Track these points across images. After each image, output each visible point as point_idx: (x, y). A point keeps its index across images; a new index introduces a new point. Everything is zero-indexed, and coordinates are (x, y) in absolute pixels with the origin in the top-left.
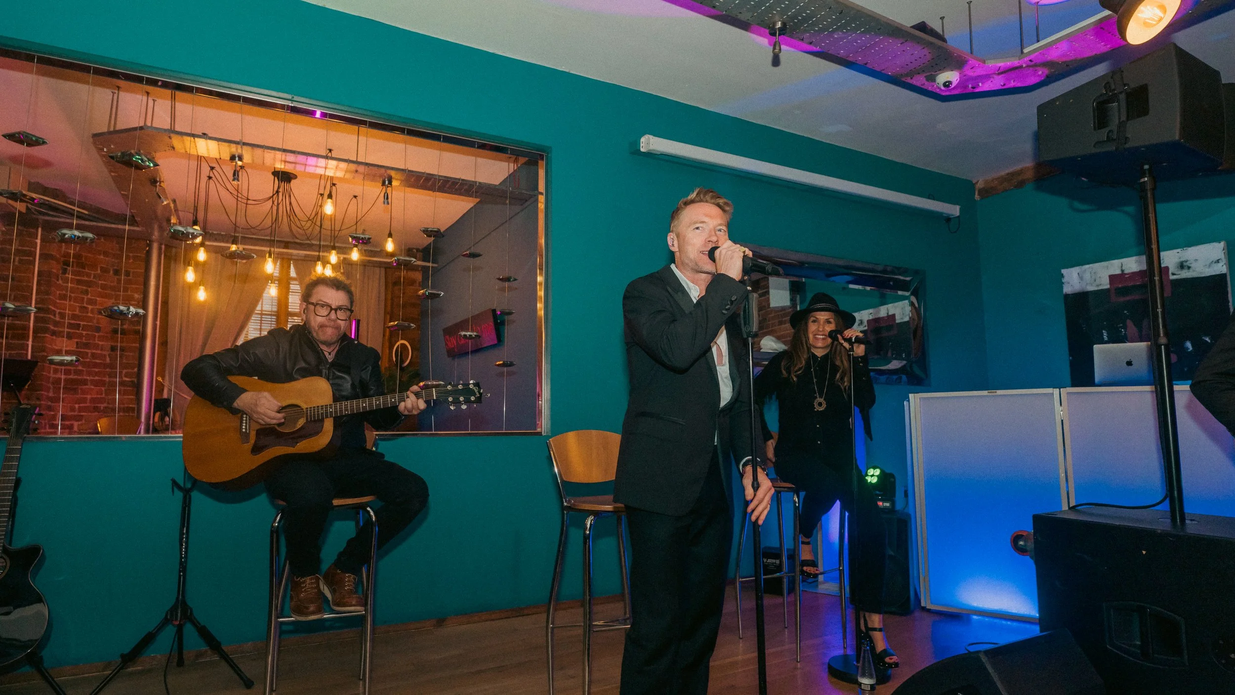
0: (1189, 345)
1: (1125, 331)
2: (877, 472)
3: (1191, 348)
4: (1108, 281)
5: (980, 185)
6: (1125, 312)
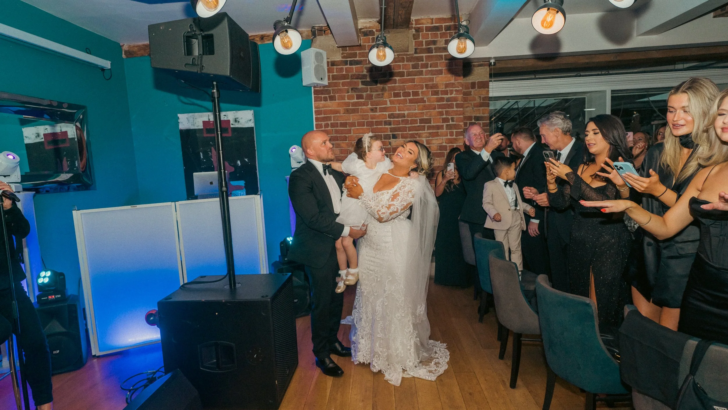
0: (239, 162)
1: (211, 154)
2: (49, 273)
3: (240, 164)
4: (202, 124)
5: (125, 48)
6: (211, 143)
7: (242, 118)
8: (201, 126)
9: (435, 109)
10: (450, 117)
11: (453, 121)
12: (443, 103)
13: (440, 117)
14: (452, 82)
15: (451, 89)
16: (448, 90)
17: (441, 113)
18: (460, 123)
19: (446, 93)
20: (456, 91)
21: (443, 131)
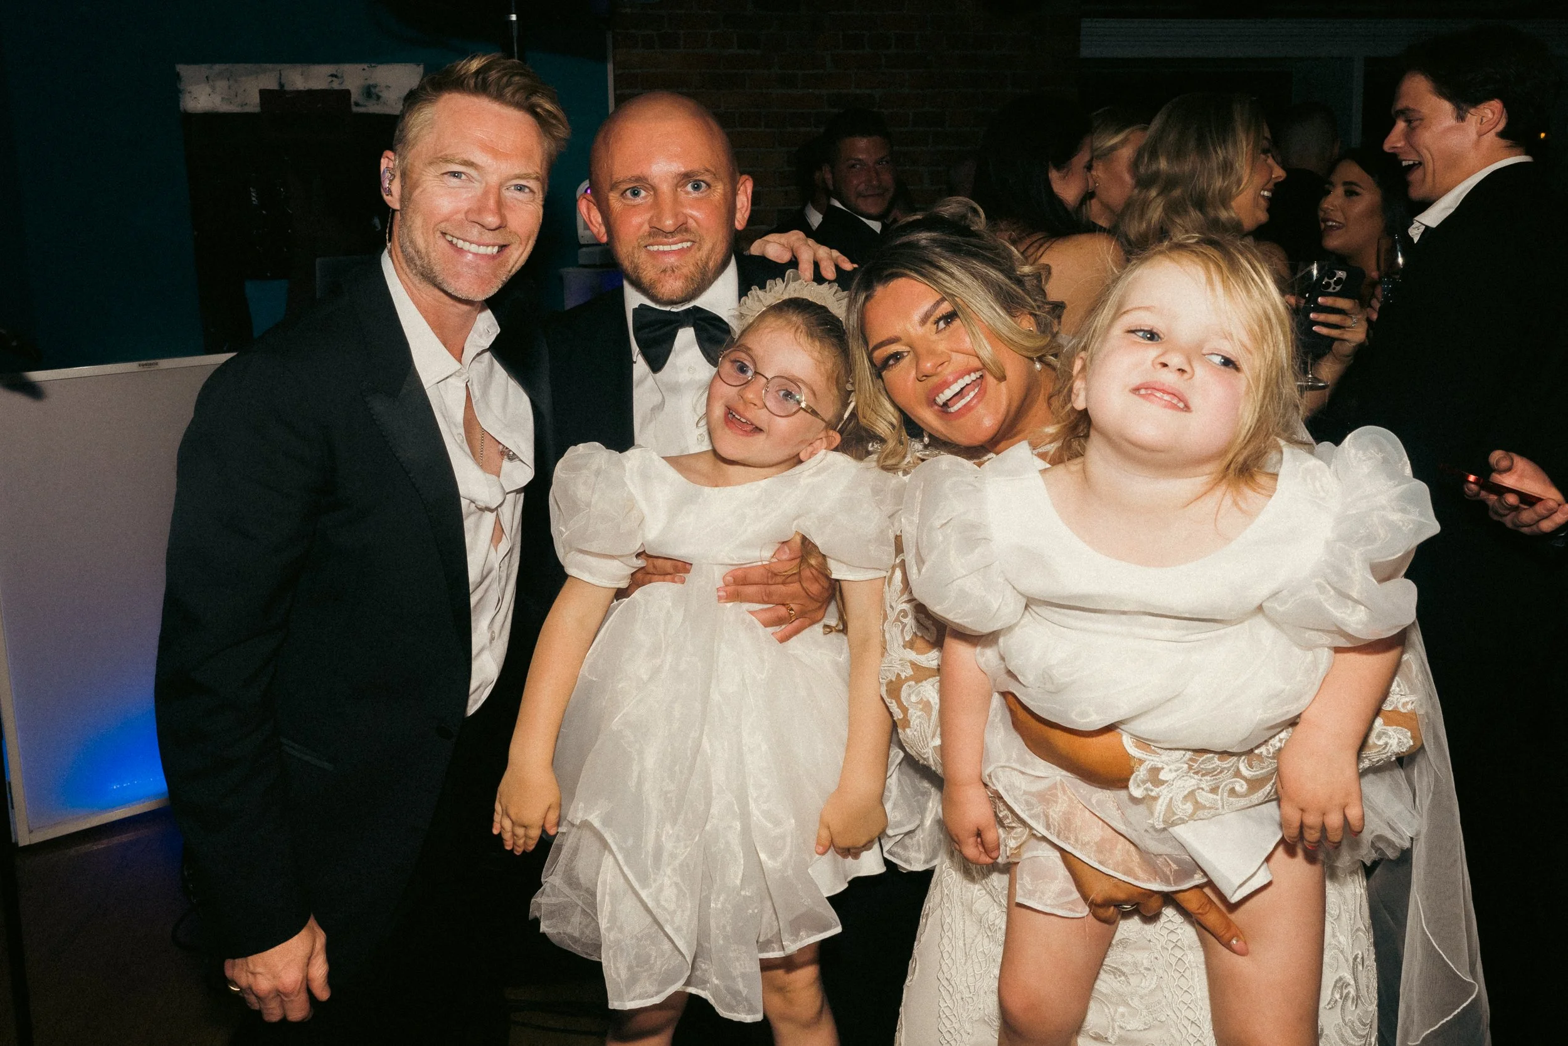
4: (258, 100)
7: (388, 87)
8: (253, 103)
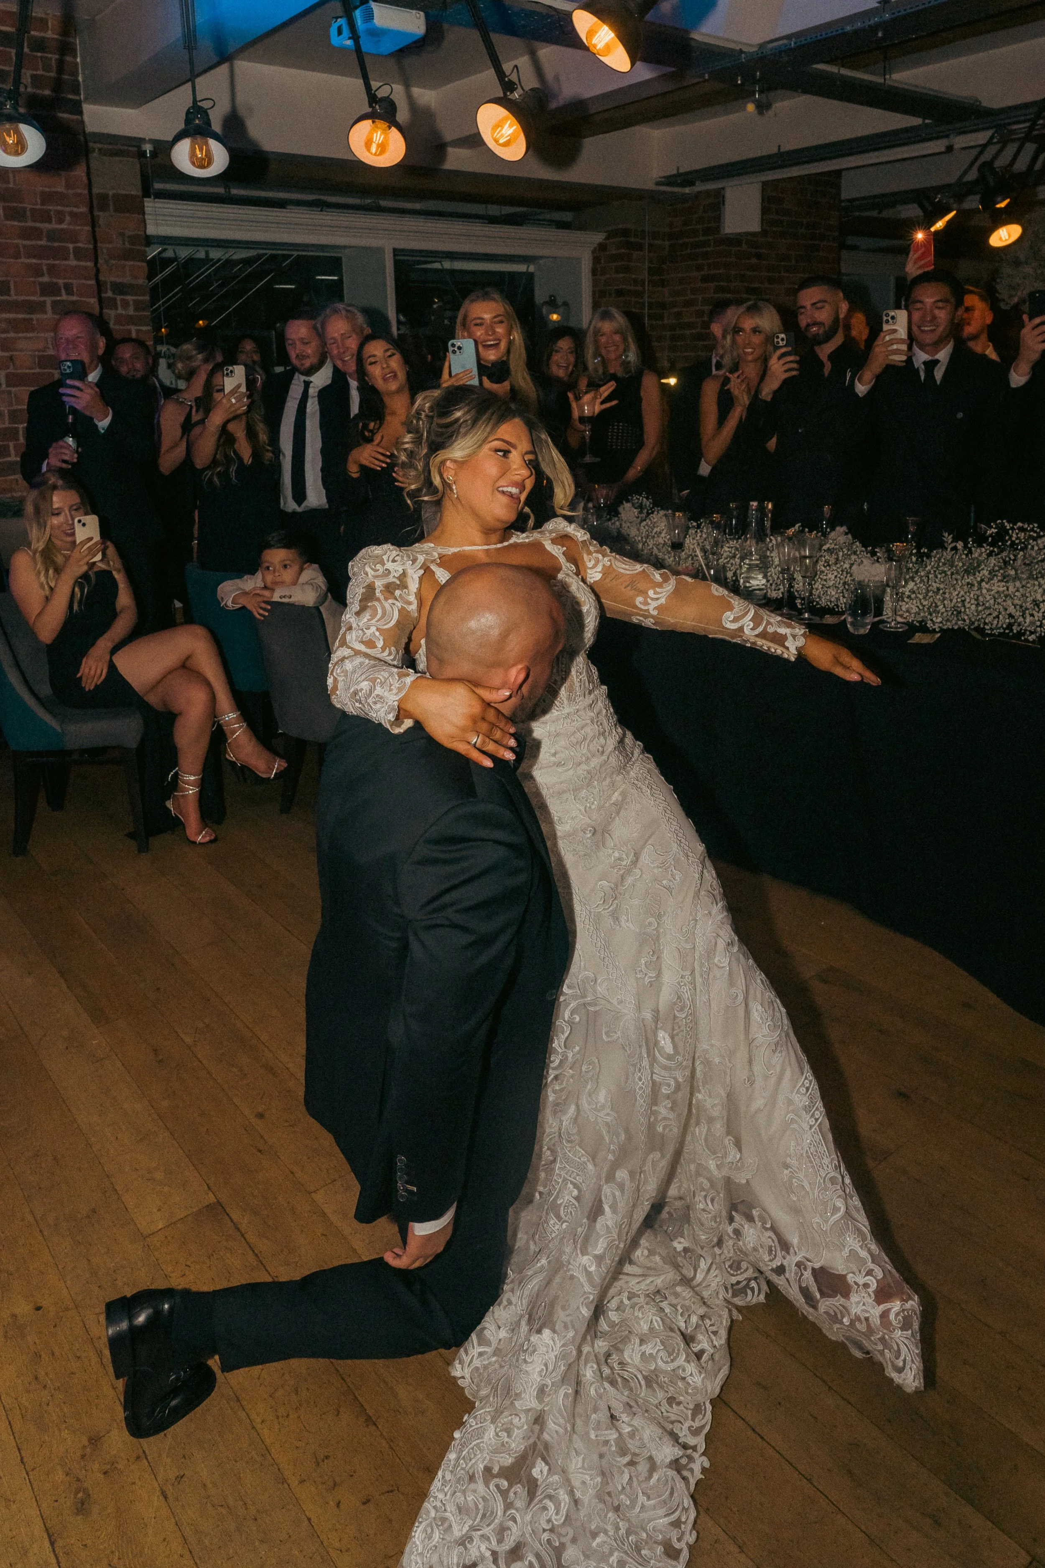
9: (17, 256)
10: (61, 282)
11: (69, 291)
12: (40, 243)
13: (32, 279)
14: (59, 190)
15: (59, 208)
16: (50, 210)
17: (37, 271)
18: (88, 300)
19: (46, 217)
20: (72, 214)
21: (45, 316)
